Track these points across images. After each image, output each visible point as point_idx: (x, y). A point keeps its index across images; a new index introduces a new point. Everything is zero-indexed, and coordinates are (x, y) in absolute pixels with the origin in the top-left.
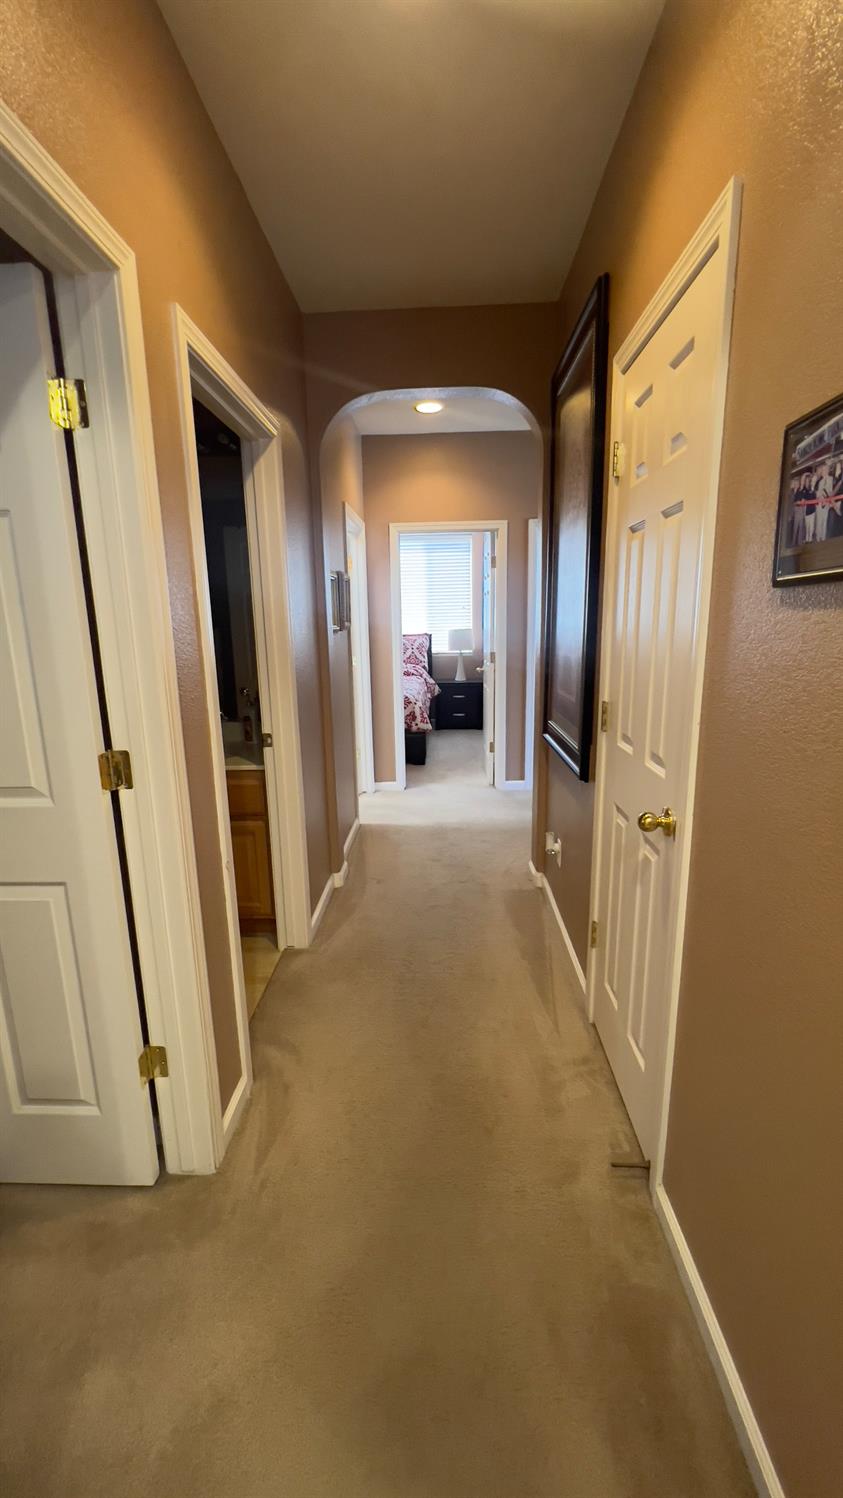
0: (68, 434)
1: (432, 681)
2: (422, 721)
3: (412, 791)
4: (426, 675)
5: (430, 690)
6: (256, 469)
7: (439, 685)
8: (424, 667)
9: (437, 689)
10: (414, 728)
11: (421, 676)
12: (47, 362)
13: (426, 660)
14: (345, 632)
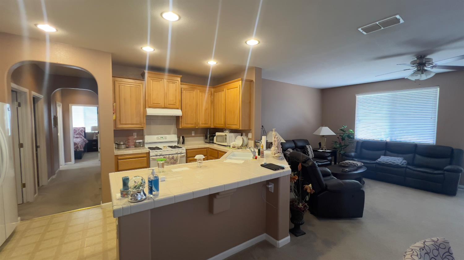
0: (17, 108)
1: (85, 139)
2: (80, 148)
3: (76, 164)
4: (83, 138)
5: (84, 141)
6: (38, 103)
7: (88, 140)
8: (83, 136)
9: (87, 142)
10: (78, 150)
11: (82, 138)
12: (16, 101)
13: (84, 134)
14: (56, 128)
